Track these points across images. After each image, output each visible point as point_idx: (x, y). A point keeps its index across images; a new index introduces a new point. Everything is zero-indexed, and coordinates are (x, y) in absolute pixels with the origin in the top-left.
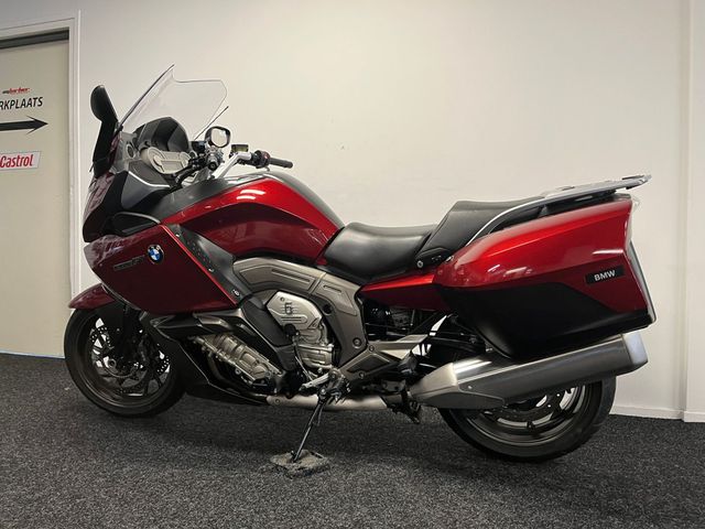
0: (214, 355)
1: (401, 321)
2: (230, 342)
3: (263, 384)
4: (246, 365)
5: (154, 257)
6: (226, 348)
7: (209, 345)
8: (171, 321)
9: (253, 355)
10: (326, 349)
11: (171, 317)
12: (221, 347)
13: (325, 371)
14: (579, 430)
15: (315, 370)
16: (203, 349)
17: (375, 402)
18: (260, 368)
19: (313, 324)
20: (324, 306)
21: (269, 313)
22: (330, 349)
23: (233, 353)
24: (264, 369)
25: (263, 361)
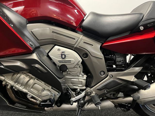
0: (12, 87)
1: (120, 61)
2: (24, 78)
3: (48, 103)
4: (36, 92)
6: (21, 81)
7: (8, 81)
9: (40, 85)
10: (83, 78)
12: (17, 81)
13: (83, 90)
15: (74, 90)
16: (4, 83)
17: (108, 104)
18: (45, 93)
19: (77, 64)
20: (84, 54)
21: (50, 59)
22: (85, 78)
23: (26, 85)
24: (49, 93)
25: (47, 88)
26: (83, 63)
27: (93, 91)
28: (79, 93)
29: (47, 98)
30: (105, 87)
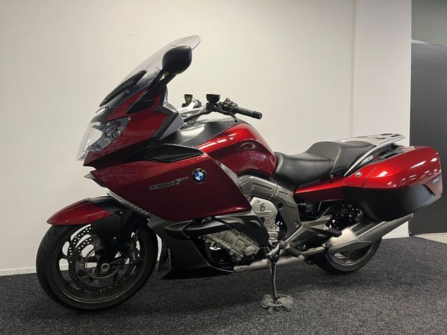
2: (230, 234)
4: (238, 248)
5: (198, 178)
9: (243, 240)
13: (276, 244)
20: (279, 204)
22: (278, 230)
23: (231, 241)
24: (253, 248)
25: (249, 243)
26: (278, 214)
28: (273, 248)
29: (252, 253)
30: (299, 238)
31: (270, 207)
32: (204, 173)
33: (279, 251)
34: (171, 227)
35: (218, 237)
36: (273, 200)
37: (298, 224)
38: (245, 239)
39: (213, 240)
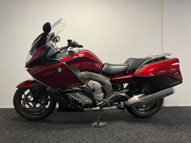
2: (78, 94)
4: (82, 100)
5: (59, 71)
7: (71, 96)
8: (61, 89)
10: (102, 95)
11: (61, 88)
12: (75, 96)
14: (158, 109)
15: (98, 100)
18: (87, 101)
19: (100, 88)
20: (102, 84)
23: (78, 97)
25: (87, 98)
26: (102, 88)
27: (107, 100)
28: (100, 102)
29: (88, 103)
30: (112, 98)
31: (98, 85)
32: (61, 69)
33: (103, 103)
34: (54, 90)
35: (73, 95)
36: (100, 82)
37: (112, 92)
38: (85, 97)
39: (71, 97)
